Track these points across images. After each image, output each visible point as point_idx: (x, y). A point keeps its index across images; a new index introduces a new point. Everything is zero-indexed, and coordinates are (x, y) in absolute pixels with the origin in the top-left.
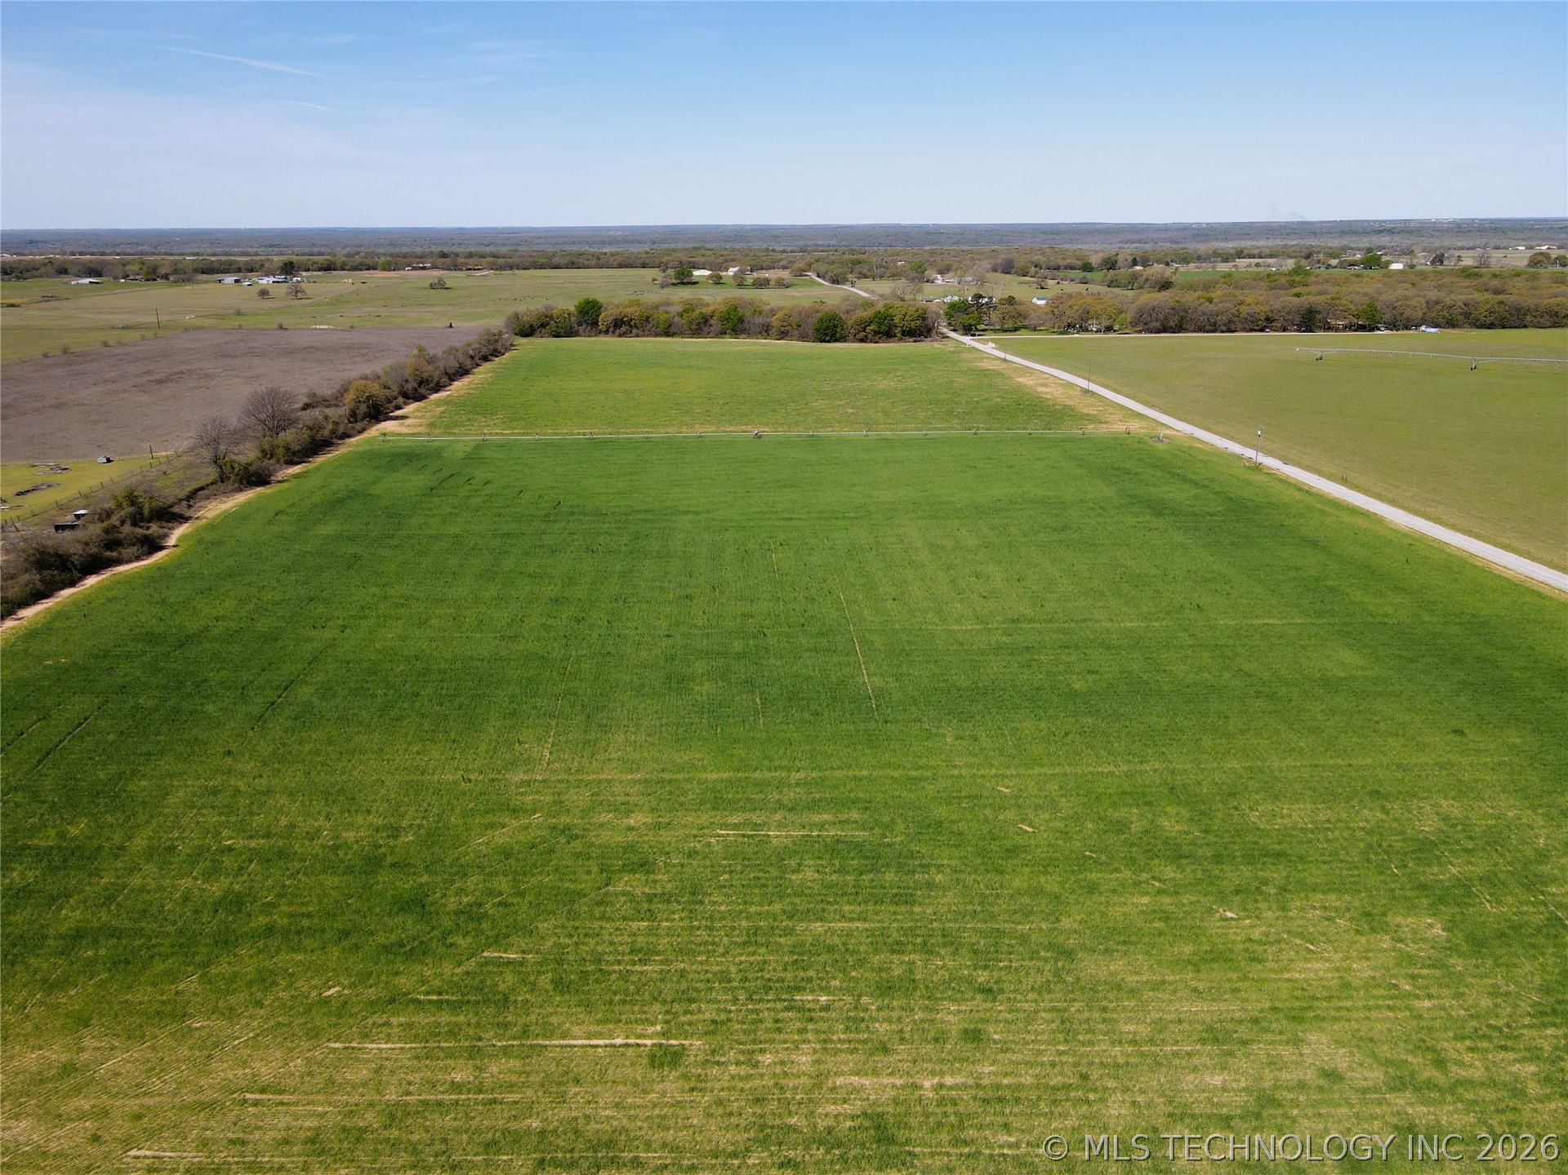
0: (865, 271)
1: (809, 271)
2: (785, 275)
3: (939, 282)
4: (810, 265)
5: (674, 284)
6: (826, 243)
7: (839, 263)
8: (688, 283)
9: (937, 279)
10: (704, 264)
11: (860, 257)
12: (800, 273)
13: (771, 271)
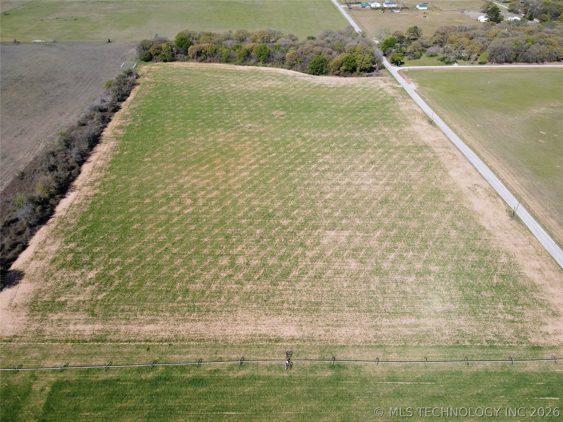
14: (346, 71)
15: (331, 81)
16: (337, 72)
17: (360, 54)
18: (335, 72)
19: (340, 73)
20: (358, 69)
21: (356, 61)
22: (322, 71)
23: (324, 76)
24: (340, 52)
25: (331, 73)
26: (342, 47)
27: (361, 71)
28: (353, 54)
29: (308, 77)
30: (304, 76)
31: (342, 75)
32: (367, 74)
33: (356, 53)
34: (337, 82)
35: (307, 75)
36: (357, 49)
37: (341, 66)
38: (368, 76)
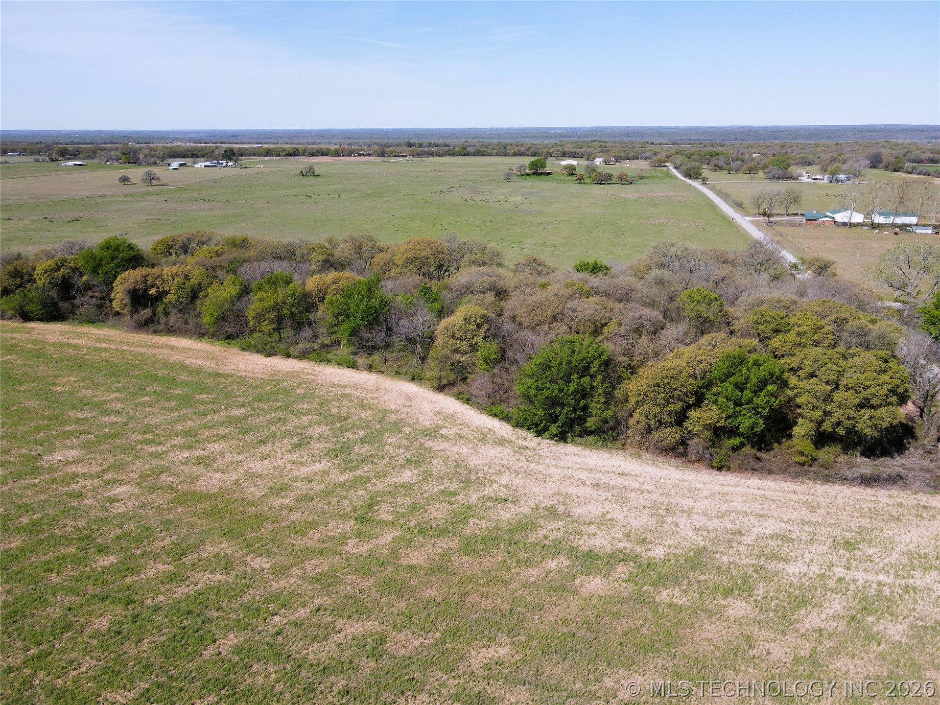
0: (721, 163)
1: (667, 162)
2: (642, 165)
3: (805, 179)
4: (669, 156)
5: (528, 175)
6: (697, 138)
7: (698, 154)
8: (541, 174)
9: (802, 175)
10: (582, 154)
11: (718, 149)
12: (661, 164)
13: (635, 161)
14: (718, 433)
15: (621, 496)
16: (671, 435)
17: (816, 344)
18: (655, 435)
19: (683, 443)
20: (801, 429)
21: (793, 380)
22: (582, 420)
23: (593, 446)
24: (703, 326)
25: (632, 434)
26: (715, 306)
27: (822, 439)
28: (775, 343)
29: (502, 442)
30: (484, 436)
31: (700, 459)
32: (865, 466)
33: (791, 336)
34: (653, 508)
35: (503, 429)
36: (794, 320)
37: (698, 403)
38: (869, 481)
